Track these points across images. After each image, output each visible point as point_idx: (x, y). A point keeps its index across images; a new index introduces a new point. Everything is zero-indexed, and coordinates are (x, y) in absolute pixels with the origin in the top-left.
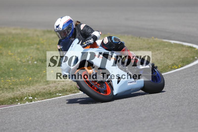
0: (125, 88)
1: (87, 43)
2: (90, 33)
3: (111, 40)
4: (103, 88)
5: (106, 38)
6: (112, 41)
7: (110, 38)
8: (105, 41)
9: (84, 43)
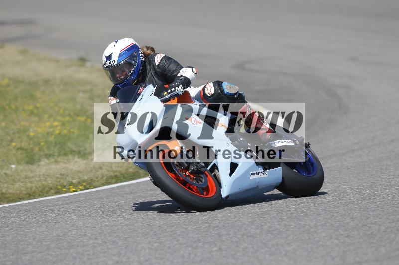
0: (245, 185)
1: (169, 93)
2: (174, 71)
3: (221, 90)
4: (201, 183)
5: (211, 84)
6: (223, 91)
7: (218, 84)
8: (209, 91)
9: (165, 93)
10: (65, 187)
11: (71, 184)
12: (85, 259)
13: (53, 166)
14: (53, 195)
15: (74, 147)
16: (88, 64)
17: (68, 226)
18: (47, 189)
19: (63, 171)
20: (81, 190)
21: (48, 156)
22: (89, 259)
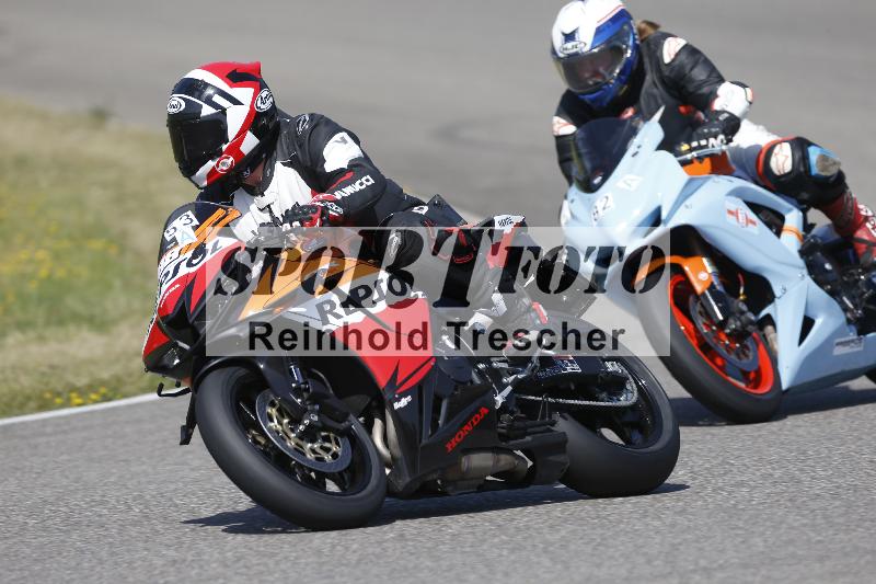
3: (804, 166)
9: (685, 147)
10: (59, 394)
11: (73, 389)
12: (104, 554)
13: (34, 349)
14: (32, 411)
15: (79, 308)
16: (113, 125)
17: (65, 482)
18: (20, 399)
19: (56, 361)
20: (96, 402)
21: (22, 326)
22: (113, 554)
